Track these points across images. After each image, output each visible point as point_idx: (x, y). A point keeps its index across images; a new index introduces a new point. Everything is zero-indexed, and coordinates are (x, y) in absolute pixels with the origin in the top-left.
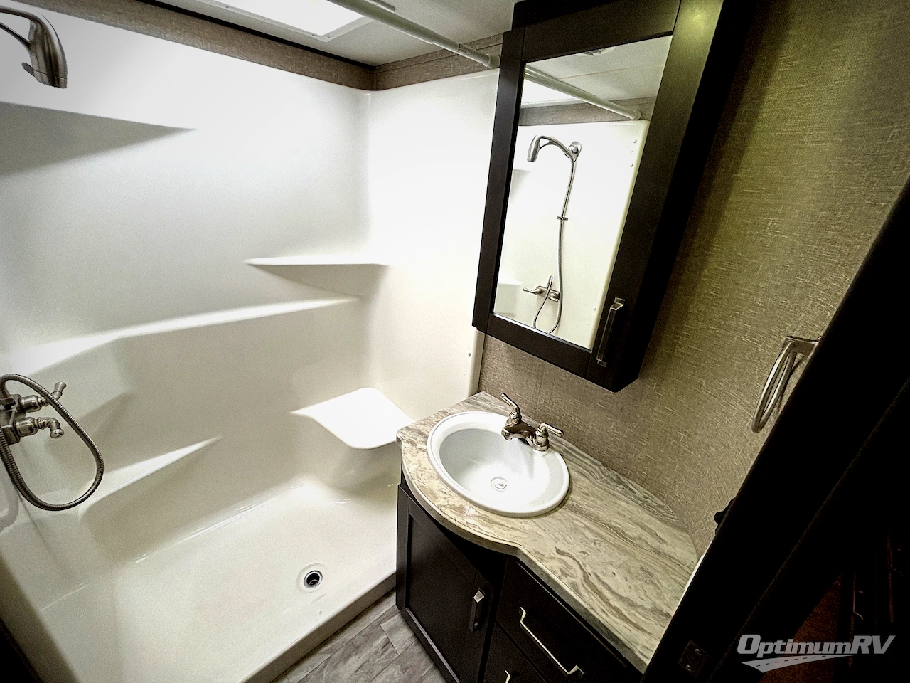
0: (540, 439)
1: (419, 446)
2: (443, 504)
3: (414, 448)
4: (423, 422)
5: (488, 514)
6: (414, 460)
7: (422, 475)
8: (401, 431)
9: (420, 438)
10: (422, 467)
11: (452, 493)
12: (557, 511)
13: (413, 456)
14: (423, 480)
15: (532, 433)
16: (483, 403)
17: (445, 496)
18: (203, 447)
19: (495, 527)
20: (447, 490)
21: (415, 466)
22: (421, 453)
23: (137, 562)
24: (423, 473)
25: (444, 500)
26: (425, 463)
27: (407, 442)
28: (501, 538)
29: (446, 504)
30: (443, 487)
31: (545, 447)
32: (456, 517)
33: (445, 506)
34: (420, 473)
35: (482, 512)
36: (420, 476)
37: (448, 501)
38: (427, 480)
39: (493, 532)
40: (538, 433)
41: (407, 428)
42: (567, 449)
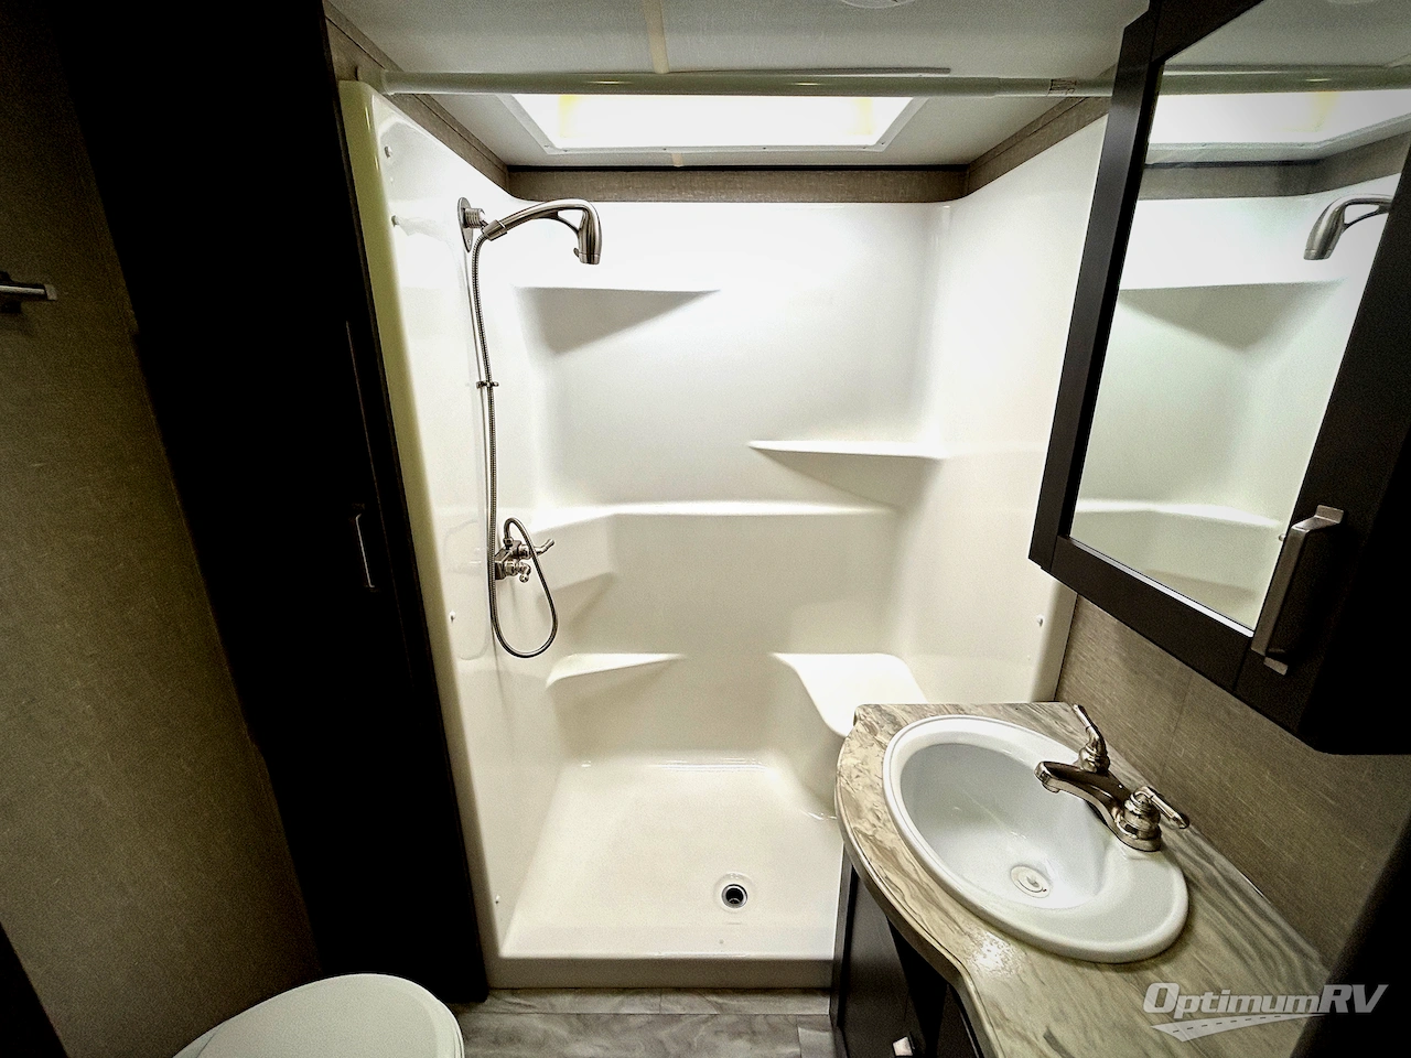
0: (1134, 822)
1: (879, 737)
2: (865, 831)
3: (870, 737)
4: (908, 709)
5: (933, 885)
6: (860, 752)
7: (858, 776)
8: (864, 707)
9: (888, 728)
10: (866, 767)
11: (891, 825)
12: (1099, 969)
13: (861, 746)
14: (854, 784)
15: (1118, 799)
16: (1048, 720)
17: (876, 822)
18: (666, 661)
19: (933, 913)
20: (886, 816)
21: (856, 762)
22: (876, 746)
23: (584, 766)
24: (860, 774)
25: (868, 826)
26: (874, 765)
27: (865, 725)
28: (934, 934)
29: (870, 833)
30: (881, 808)
31: (1147, 844)
32: (873, 858)
33: (865, 835)
34: (855, 772)
35: (925, 878)
36: (853, 776)
37: (874, 832)
38: (861, 788)
39: (924, 917)
40: (1129, 806)
41: (877, 708)
42: (1220, 878)
